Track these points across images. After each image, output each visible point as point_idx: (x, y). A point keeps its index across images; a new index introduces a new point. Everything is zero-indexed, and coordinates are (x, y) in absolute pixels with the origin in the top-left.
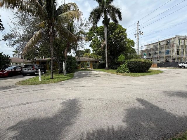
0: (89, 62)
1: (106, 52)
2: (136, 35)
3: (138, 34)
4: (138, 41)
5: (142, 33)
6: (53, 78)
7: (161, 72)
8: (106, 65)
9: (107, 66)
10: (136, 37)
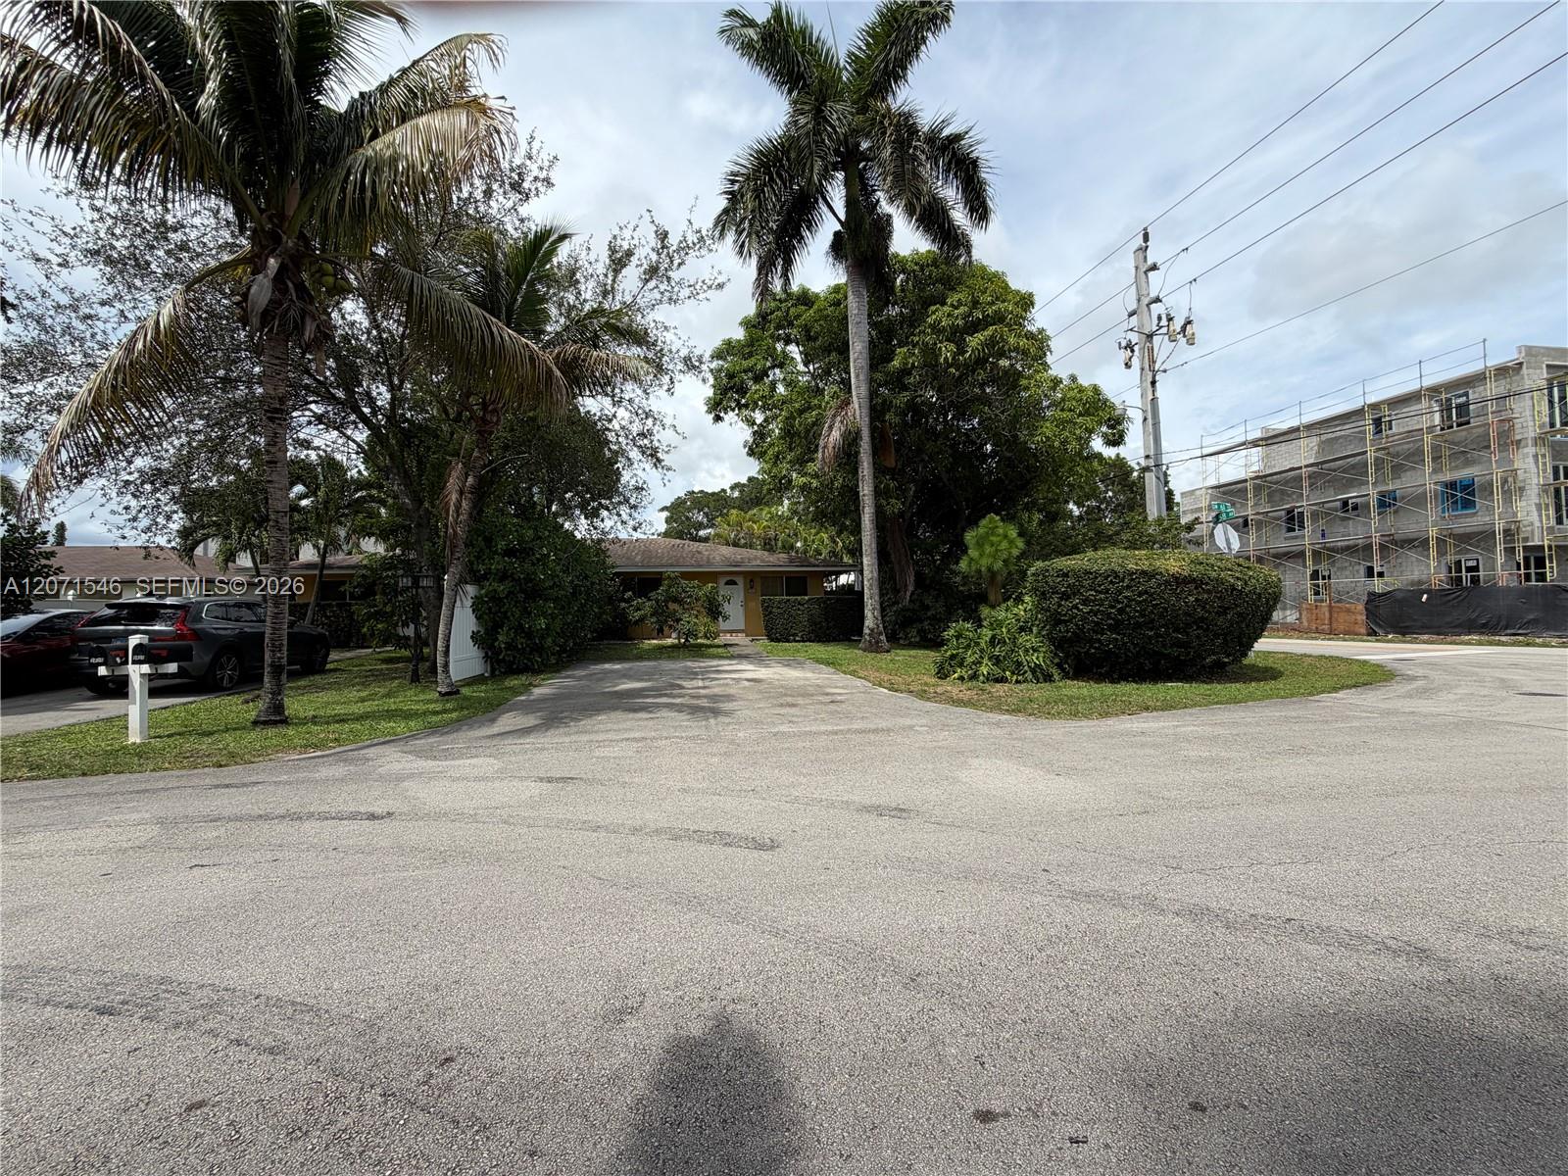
0: (740, 581)
1: (866, 490)
2: (1130, 347)
3: (1150, 336)
4: (1154, 400)
5: (1184, 329)
6: (277, 716)
7: (1375, 676)
8: (868, 613)
9: (870, 619)
10: (1136, 362)
